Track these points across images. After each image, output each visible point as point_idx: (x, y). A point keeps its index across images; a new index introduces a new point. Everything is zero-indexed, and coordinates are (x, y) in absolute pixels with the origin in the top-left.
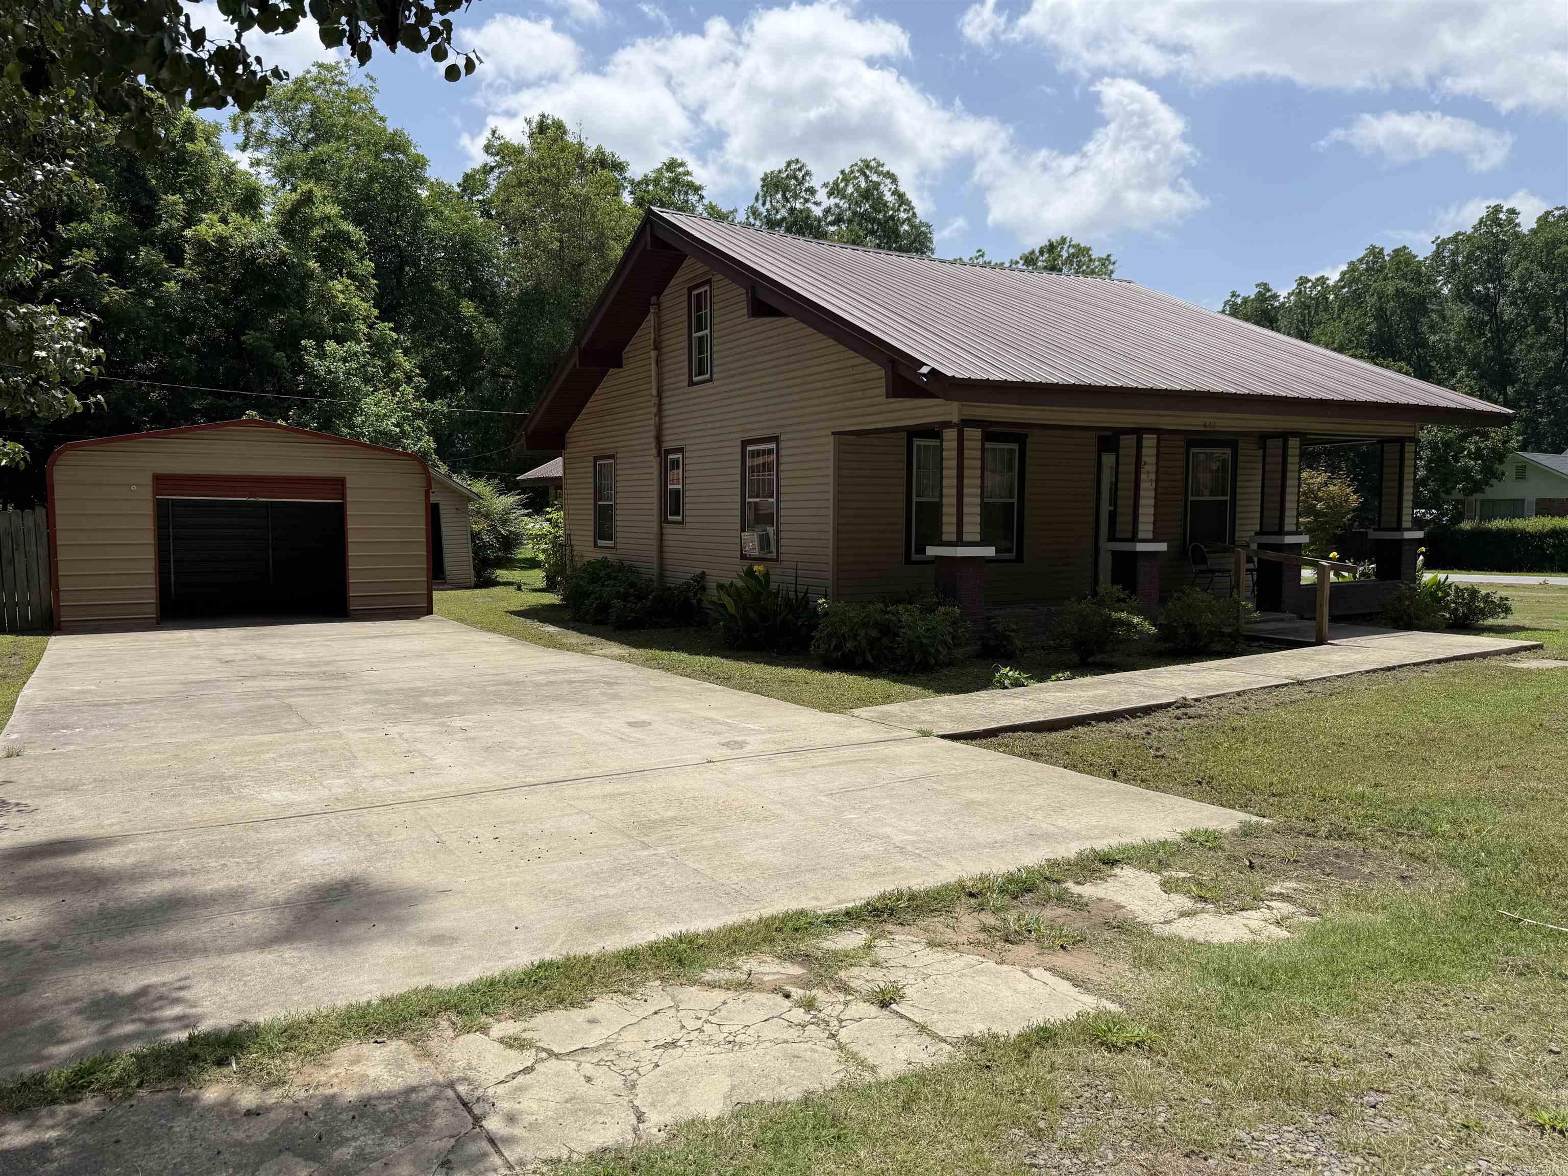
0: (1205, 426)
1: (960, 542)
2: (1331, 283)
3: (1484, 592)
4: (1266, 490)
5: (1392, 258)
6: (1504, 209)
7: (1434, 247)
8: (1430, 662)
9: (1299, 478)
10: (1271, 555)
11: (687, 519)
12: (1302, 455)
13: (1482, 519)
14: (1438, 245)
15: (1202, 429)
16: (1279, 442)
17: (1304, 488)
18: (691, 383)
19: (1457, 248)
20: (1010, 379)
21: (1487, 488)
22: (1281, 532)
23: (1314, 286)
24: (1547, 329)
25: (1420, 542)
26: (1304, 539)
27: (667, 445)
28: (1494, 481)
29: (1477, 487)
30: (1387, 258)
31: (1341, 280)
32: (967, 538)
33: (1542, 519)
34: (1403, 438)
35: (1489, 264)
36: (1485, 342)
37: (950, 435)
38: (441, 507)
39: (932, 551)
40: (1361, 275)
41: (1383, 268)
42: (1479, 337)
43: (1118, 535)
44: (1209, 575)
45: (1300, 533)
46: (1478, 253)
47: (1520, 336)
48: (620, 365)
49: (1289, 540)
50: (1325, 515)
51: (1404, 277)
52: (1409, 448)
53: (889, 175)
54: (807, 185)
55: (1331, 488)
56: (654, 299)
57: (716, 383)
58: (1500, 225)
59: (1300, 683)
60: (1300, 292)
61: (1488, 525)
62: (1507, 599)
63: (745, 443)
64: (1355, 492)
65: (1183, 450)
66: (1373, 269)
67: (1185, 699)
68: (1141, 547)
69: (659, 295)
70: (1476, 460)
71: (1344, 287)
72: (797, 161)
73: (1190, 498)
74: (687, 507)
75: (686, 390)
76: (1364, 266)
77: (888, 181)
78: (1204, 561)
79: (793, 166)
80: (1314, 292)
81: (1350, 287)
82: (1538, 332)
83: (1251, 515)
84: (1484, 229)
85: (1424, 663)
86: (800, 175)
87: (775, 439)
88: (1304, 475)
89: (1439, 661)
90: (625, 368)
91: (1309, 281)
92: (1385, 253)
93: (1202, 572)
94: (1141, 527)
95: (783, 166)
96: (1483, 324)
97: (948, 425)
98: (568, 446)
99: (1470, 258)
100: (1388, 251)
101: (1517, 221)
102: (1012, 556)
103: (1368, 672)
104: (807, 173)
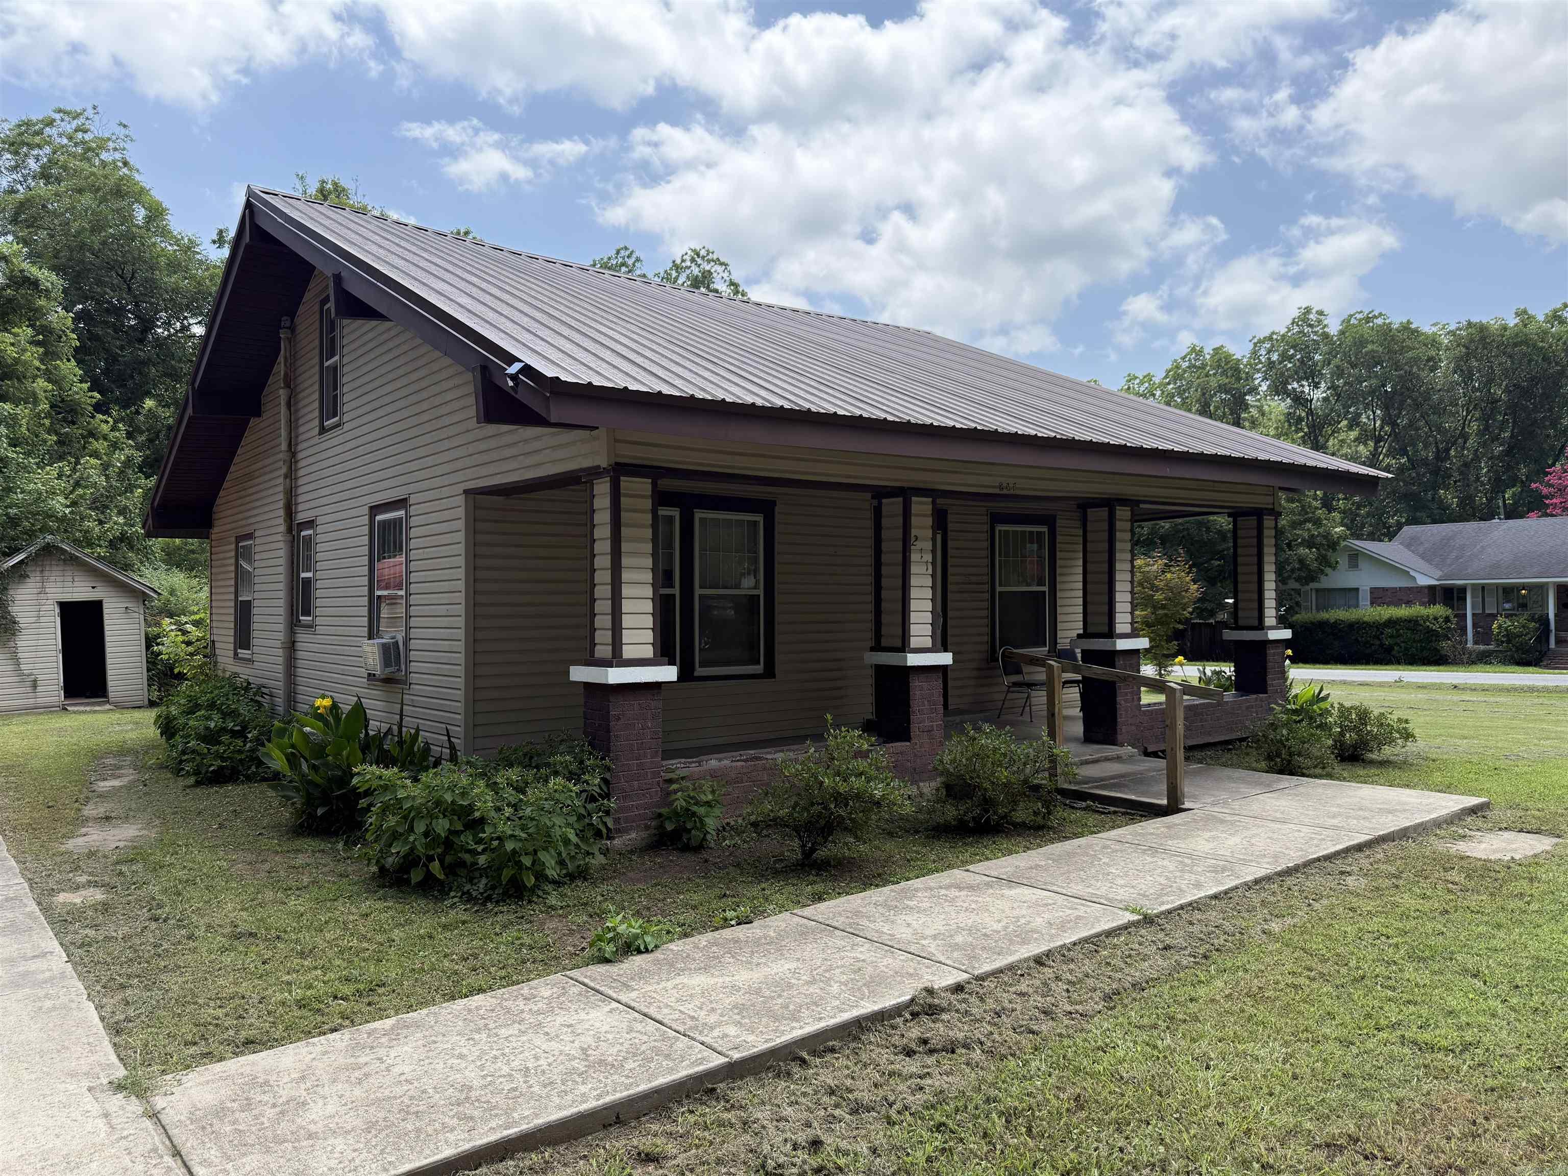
0: (1001, 487)
1: (617, 660)
2: (1157, 380)
3: (1376, 712)
4: (1089, 577)
5: (1213, 356)
6: (1314, 311)
7: (1251, 346)
8: (1347, 850)
9: (1133, 566)
10: (1097, 671)
11: (319, 621)
12: (1135, 543)
13: (1318, 610)
14: (1255, 344)
15: (997, 491)
16: (1104, 513)
17: (1138, 576)
18: (323, 430)
19: (1273, 346)
20: (667, 390)
21: (1323, 578)
22: (1111, 634)
23: (1142, 383)
24: (1358, 425)
25: (1286, 643)
26: (1142, 643)
27: (302, 517)
28: (1328, 570)
29: (1312, 577)
30: (1208, 357)
31: (1166, 377)
32: (628, 652)
33: (1379, 608)
34: (1262, 509)
35: (1302, 361)
36: (1303, 437)
37: (602, 488)
38: (105, 606)
39: (580, 674)
40: (1185, 371)
41: (1203, 366)
42: (1297, 432)
43: (884, 642)
44: (1025, 689)
45: (1137, 636)
46: (1292, 351)
47: (1334, 432)
48: (258, 414)
49: (1122, 645)
50: (1163, 607)
51: (1224, 373)
52: (1268, 522)
53: (718, 262)
54: (638, 272)
55: (1169, 576)
56: (285, 321)
57: (346, 427)
58: (1311, 326)
59: (1148, 920)
60: (1129, 388)
61: (1324, 615)
62: (1407, 721)
63: (375, 510)
64: (1195, 581)
65: (986, 527)
66: (1195, 366)
67: (930, 991)
68: (913, 660)
69: (292, 315)
70: (1310, 548)
71: (1169, 384)
72: (626, 248)
73: (999, 589)
74: (319, 602)
75: (316, 440)
76: (1187, 364)
77: (720, 269)
78: (1019, 672)
79: (623, 253)
80: (1142, 389)
81: (1175, 383)
82: (1350, 428)
83: (1071, 609)
84: (1296, 329)
85: (1337, 854)
86: (630, 262)
87: (402, 503)
88: (1138, 562)
89: (1359, 848)
90: (265, 416)
91: (1136, 378)
92: (1206, 351)
93: (1015, 684)
94: (914, 629)
95: (613, 253)
96: (1300, 420)
97: (595, 473)
98: (216, 523)
99: (1284, 357)
100: (1208, 351)
101: (1326, 322)
102: (759, 669)
103: (1257, 882)
104: (638, 260)
